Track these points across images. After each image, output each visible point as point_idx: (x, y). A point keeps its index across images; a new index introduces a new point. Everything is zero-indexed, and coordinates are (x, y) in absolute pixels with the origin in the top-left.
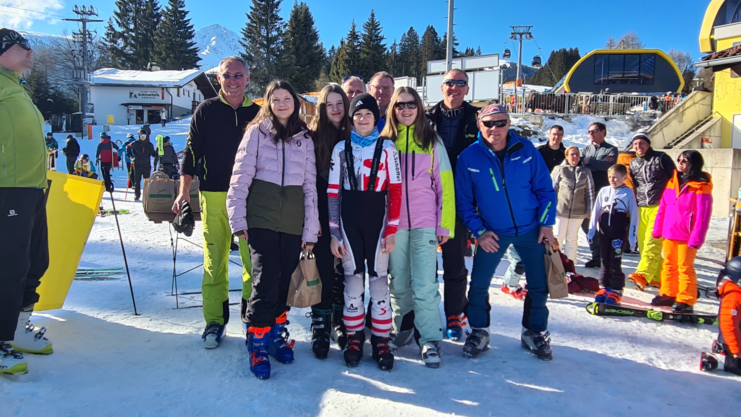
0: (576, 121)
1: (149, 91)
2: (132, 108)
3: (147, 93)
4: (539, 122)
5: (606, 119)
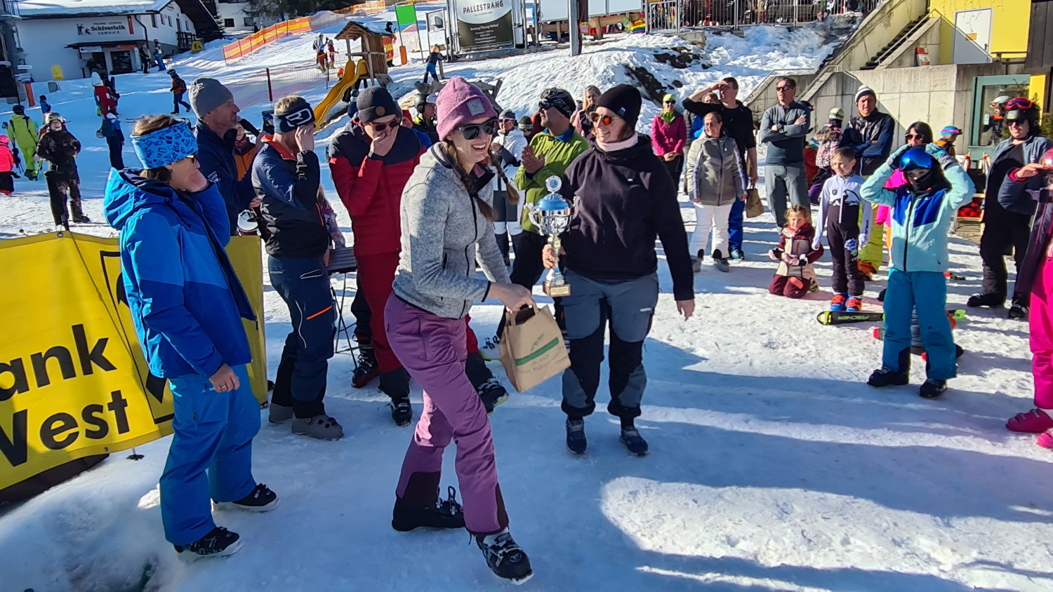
0: (750, 34)
1: (108, 22)
3: (105, 26)
4: (700, 40)
5: (790, 30)
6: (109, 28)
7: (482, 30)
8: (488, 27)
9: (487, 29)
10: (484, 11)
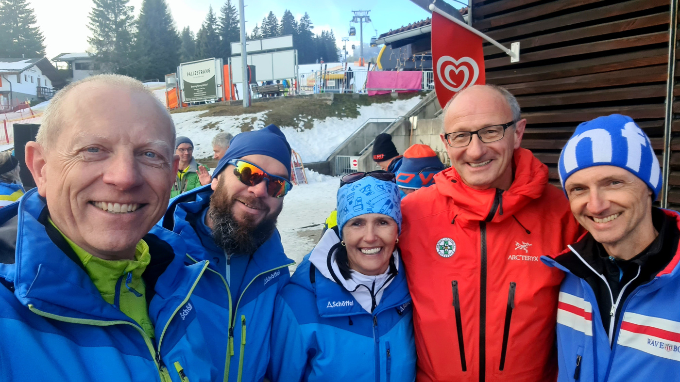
7: (198, 88)
8: (201, 86)
9: (201, 87)
10: (199, 75)
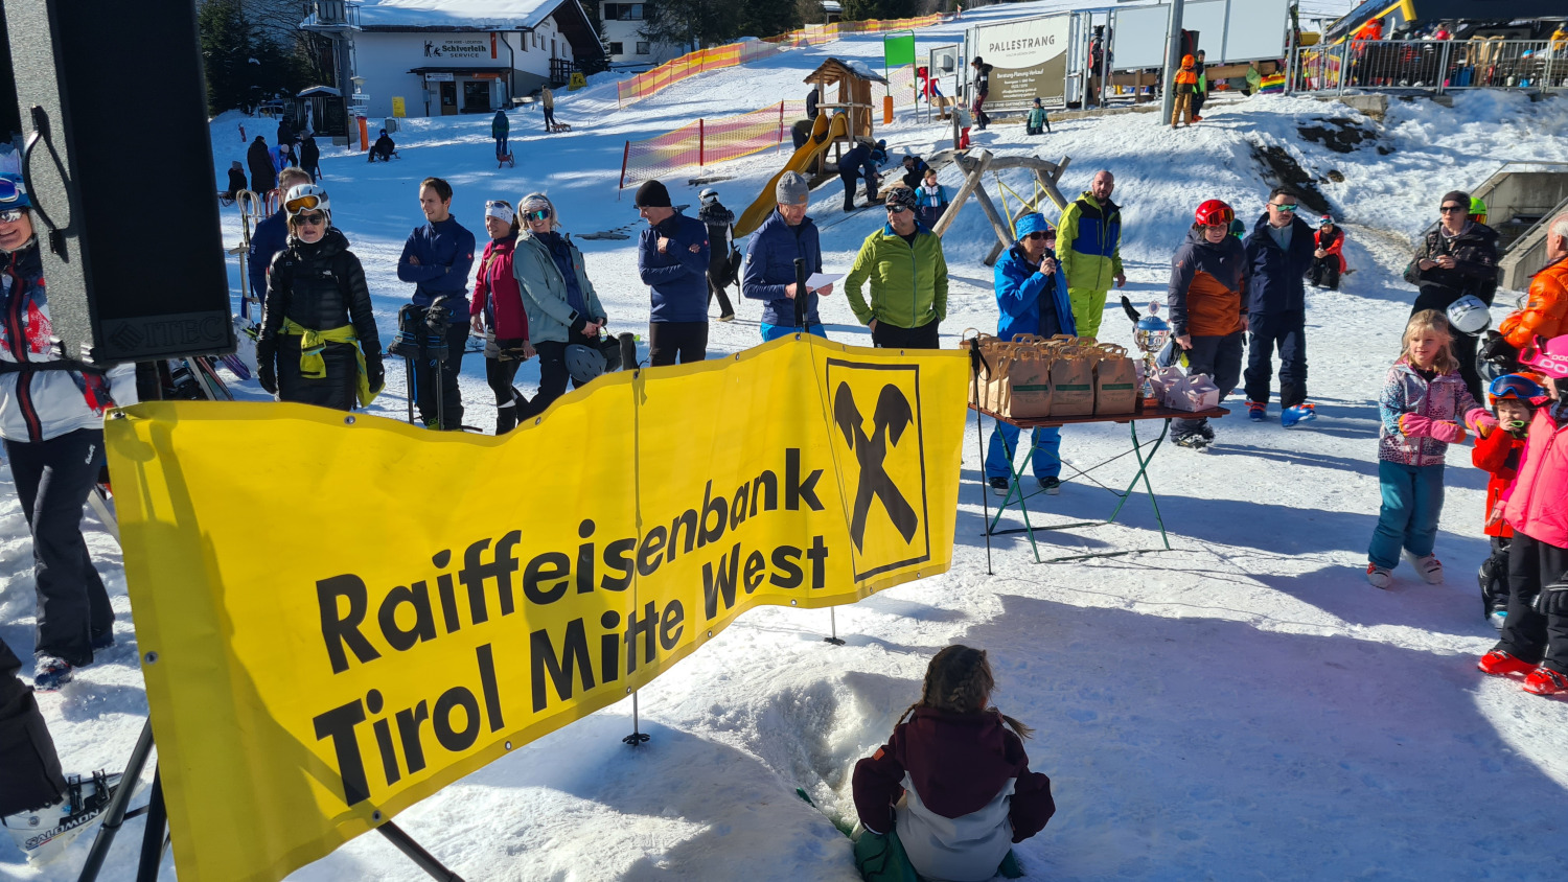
1: (465, 41)
2: (433, 78)
3: (461, 46)
4: (1378, 108)
5: (1534, 97)
6: (465, 49)
7: (1015, 78)
9: (1024, 77)
10: (1022, 50)
